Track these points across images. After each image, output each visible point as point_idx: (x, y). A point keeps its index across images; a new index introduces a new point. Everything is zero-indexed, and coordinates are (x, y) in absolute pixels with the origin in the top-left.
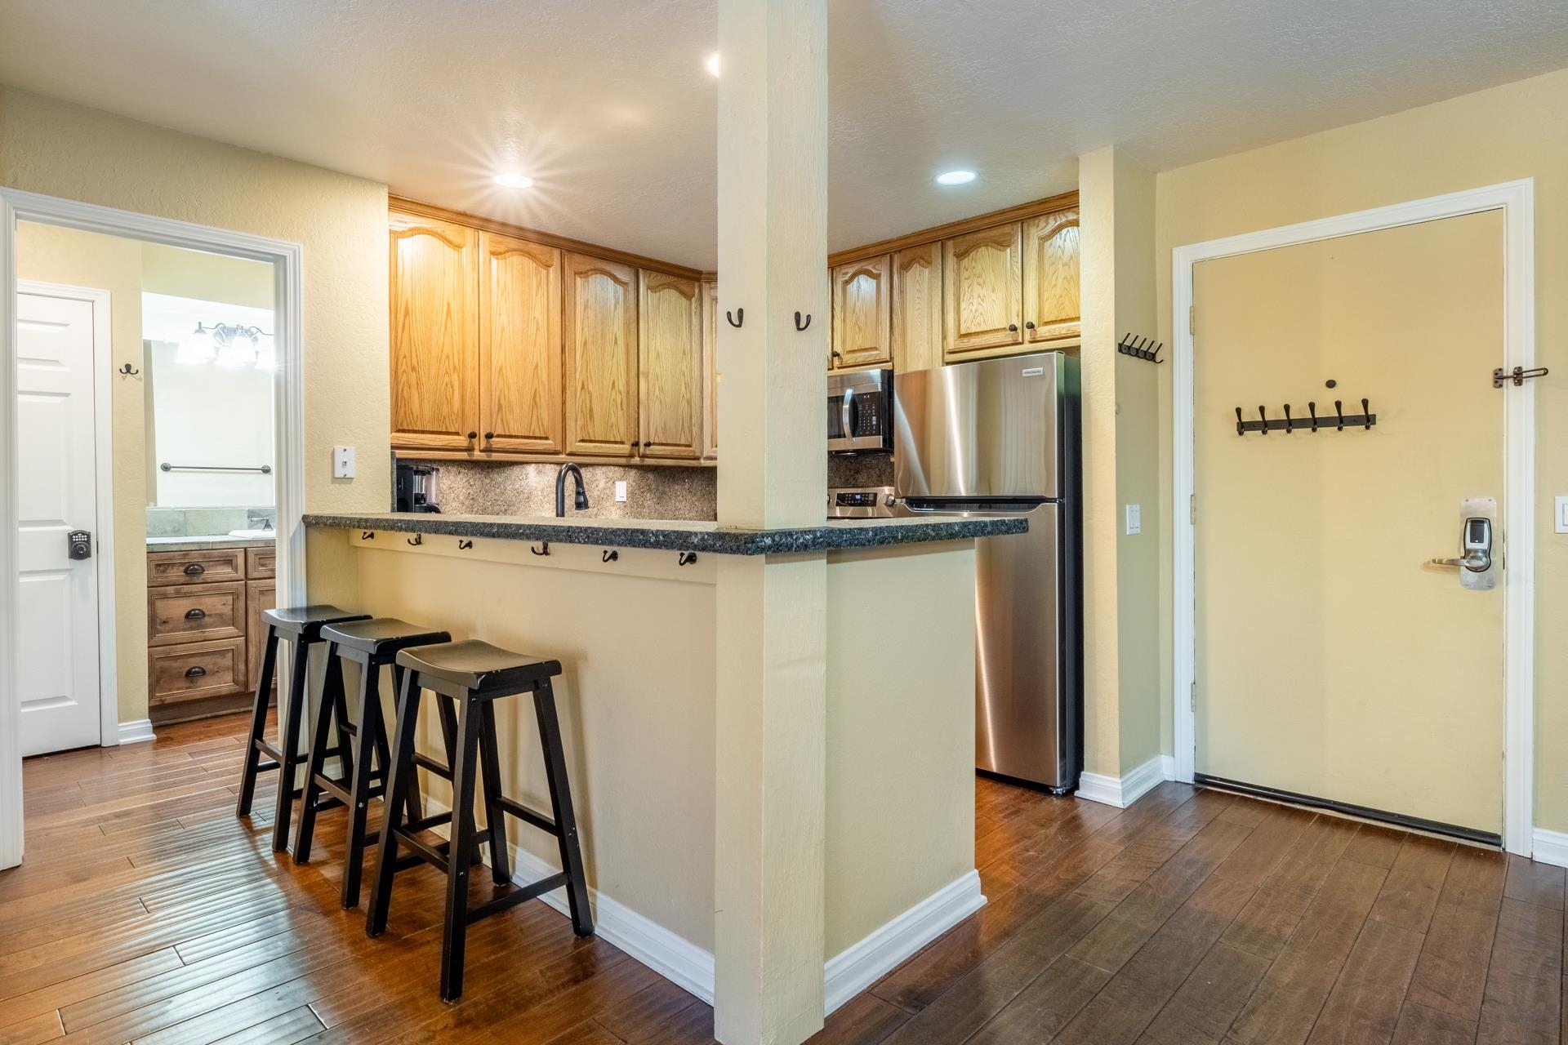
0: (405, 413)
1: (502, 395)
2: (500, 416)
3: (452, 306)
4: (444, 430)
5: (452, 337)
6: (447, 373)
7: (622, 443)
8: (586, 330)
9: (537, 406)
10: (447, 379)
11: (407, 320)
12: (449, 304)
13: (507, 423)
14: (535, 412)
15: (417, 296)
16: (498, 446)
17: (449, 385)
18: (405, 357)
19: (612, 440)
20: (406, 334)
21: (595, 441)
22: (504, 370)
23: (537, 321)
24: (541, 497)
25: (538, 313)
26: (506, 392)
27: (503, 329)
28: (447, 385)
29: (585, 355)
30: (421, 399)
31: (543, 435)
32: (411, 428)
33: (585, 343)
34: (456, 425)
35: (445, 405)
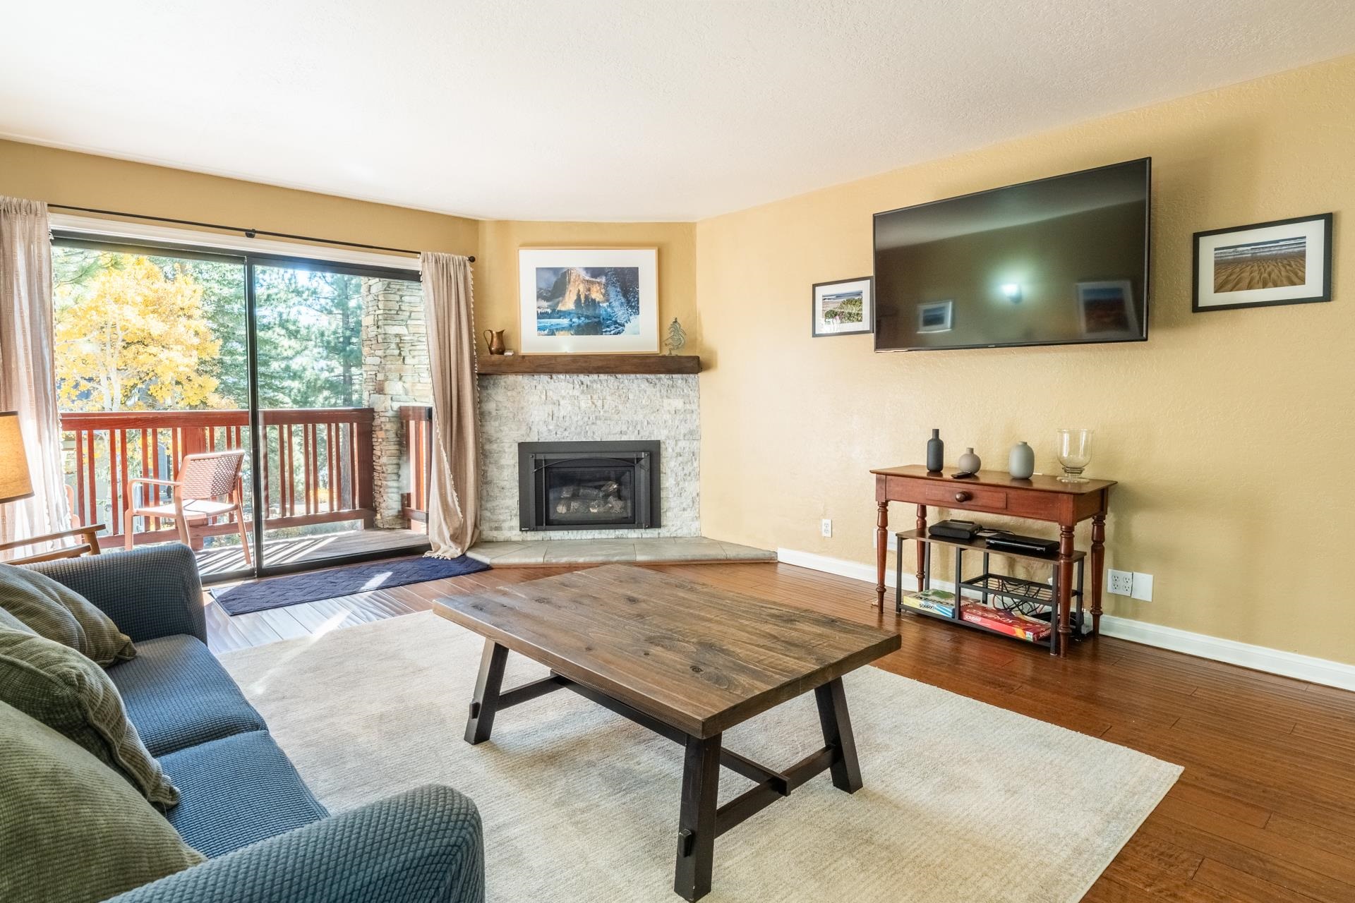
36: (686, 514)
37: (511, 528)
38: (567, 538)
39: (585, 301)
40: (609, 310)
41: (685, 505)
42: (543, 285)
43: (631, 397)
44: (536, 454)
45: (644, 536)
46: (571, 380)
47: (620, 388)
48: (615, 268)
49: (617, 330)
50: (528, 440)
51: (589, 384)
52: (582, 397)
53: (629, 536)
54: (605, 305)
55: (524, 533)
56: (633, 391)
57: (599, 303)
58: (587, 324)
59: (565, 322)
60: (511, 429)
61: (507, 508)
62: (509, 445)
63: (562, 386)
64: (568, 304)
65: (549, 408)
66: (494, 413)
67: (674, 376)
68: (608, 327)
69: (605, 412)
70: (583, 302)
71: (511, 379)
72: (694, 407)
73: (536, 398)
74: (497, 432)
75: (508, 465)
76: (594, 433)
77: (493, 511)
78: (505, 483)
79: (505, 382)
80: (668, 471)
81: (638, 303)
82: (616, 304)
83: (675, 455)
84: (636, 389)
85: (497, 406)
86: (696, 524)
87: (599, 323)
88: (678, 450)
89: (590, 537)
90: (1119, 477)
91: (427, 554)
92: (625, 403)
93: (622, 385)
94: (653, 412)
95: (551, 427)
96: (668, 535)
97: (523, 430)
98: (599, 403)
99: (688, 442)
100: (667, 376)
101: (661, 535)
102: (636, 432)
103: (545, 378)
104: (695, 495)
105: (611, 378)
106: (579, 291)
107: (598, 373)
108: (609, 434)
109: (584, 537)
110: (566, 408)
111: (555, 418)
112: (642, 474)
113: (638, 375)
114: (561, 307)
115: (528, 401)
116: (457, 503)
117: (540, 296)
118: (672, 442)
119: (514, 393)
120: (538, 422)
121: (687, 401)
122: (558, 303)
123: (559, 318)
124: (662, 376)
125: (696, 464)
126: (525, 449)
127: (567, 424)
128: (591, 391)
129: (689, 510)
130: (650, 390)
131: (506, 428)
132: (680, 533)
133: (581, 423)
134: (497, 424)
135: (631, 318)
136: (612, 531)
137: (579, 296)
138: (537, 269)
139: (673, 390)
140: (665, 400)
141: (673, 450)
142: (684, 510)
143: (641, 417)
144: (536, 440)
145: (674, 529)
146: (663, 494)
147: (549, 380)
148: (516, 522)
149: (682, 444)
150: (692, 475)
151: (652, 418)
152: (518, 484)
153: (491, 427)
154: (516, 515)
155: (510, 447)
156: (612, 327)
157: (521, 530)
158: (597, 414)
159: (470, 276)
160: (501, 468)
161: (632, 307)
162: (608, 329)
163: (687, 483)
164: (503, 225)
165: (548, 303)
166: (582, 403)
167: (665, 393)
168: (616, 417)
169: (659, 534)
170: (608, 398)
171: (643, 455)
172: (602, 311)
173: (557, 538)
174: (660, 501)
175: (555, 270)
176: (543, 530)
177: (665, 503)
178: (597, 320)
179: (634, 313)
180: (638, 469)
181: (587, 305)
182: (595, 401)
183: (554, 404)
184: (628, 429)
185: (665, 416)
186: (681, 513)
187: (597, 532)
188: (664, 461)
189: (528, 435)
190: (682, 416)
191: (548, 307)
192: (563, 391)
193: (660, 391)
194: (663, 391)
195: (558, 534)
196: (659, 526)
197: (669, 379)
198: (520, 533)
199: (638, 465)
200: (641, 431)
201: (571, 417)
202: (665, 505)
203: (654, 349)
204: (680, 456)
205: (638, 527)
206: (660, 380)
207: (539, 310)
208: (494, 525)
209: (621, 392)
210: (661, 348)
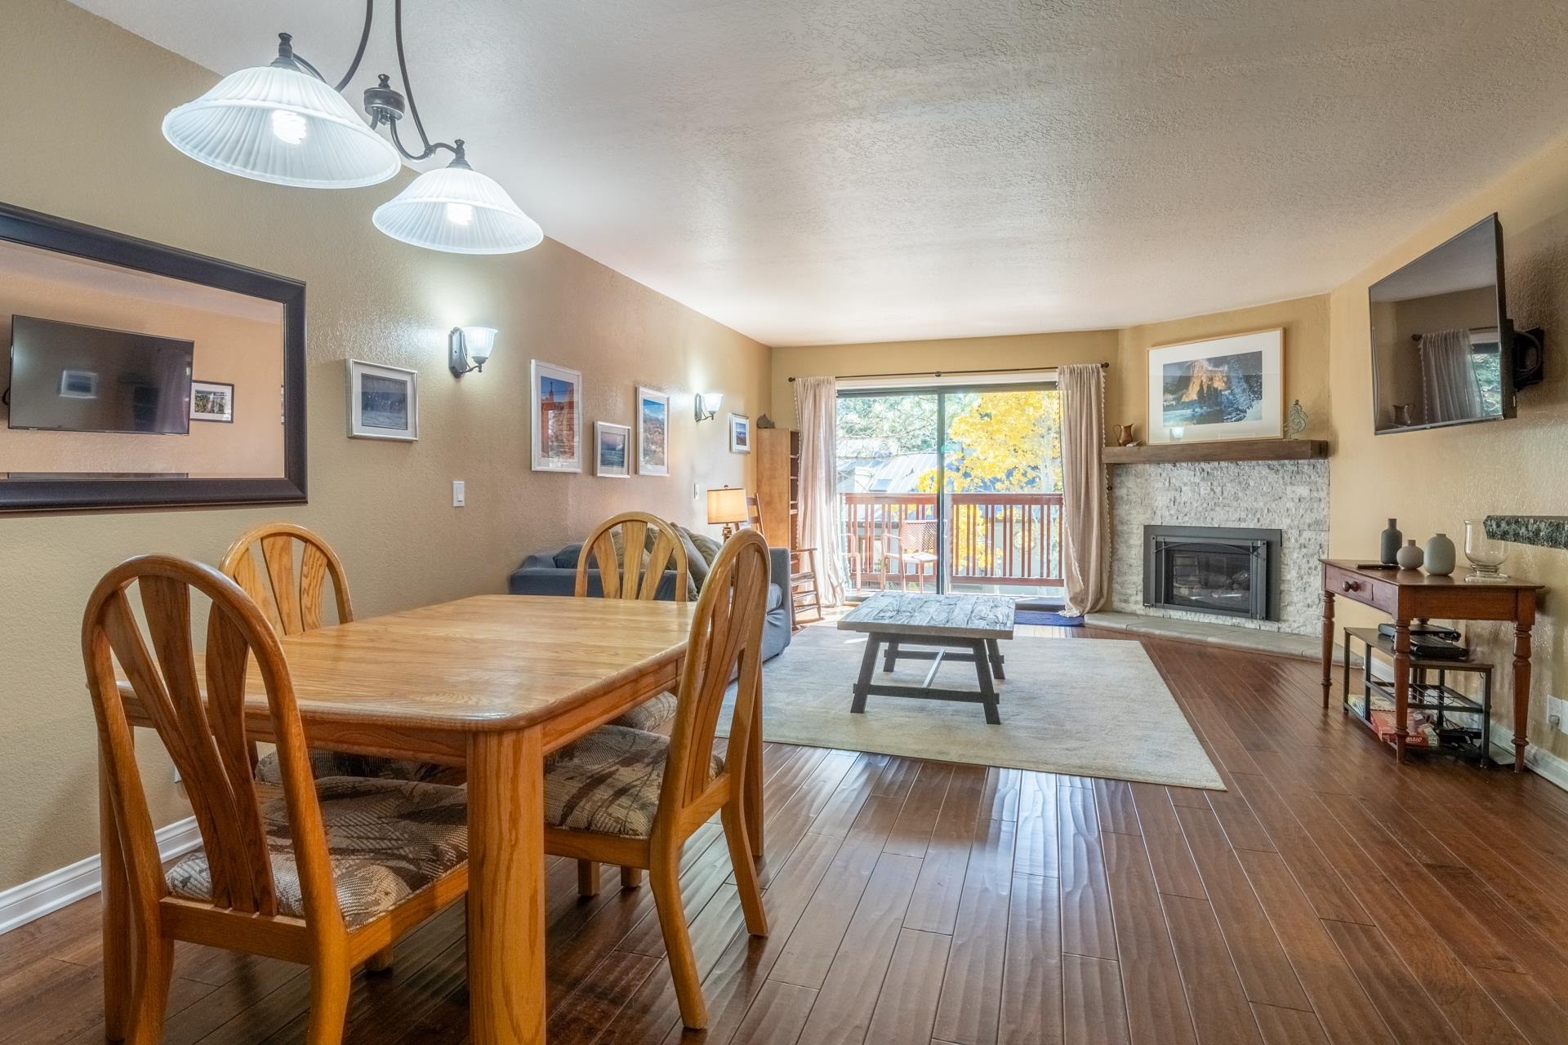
38: (1184, 618)
39: (1207, 391)
40: (1231, 397)
41: (1309, 601)
42: (1169, 381)
43: (1251, 483)
44: (1157, 536)
45: (1263, 628)
46: (1192, 468)
47: (1241, 474)
48: (1237, 355)
49: (1238, 417)
50: (1153, 523)
51: (1209, 471)
52: (1202, 484)
53: (1246, 625)
54: (1227, 393)
55: (1148, 608)
56: (1254, 478)
57: (1221, 391)
58: (1209, 413)
59: (1189, 412)
60: (1138, 513)
61: (1134, 583)
62: (1136, 527)
63: (1184, 474)
64: (1192, 394)
65: (1171, 494)
66: (1125, 498)
67: (1299, 461)
68: (1229, 414)
69: (1224, 498)
70: (1205, 391)
71: (1140, 468)
72: (1323, 494)
73: (1160, 485)
74: (1127, 515)
75: (1136, 545)
76: (1212, 519)
77: (1122, 585)
78: (1132, 561)
79: (1135, 470)
80: (1291, 563)
81: (1261, 388)
82: (1237, 391)
83: (1297, 545)
84: (1257, 475)
85: (1128, 491)
87: (1221, 411)
88: (1302, 541)
89: (1207, 621)
91: (1060, 613)
92: (1244, 489)
93: (1242, 472)
94: (1274, 501)
95: (1172, 512)
96: (1289, 630)
97: (1149, 514)
98: (1218, 490)
99: (1315, 533)
100: (1292, 462)
101: (1282, 630)
102: (1256, 520)
103: (1169, 466)
105: (1232, 466)
106: (1202, 381)
107: (1219, 460)
108: (1227, 520)
109: (1202, 621)
110: (1187, 494)
111: (1176, 504)
112: (1257, 564)
113: (1260, 462)
114: (1185, 399)
115: (1154, 487)
116: (1079, 573)
117: (1166, 390)
118: (1295, 533)
119: (1142, 481)
120: (1162, 507)
121: (1314, 488)
122: (1182, 395)
123: (1184, 409)
124: (1286, 462)
126: (1149, 530)
127: (1186, 510)
128: (1211, 477)
129: (1315, 607)
130: (1272, 477)
131: (1135, 512)
132: (1303, 630)
133: (1200, 509)
134: (1127, 507)
135: (1253, 403)
136: (1228, 618)
137: (1201, 386)
138: (1165, 366)
139: (1298, 477)
140: (1289, 488)
141: (1296, 541)
142: (1309, 606)
143: (1261, 504)
144: (1159, 524)
145: (1296, 625)
146: (1284, 587)
147: (1173, 468)
148: (1140, 597)
149: (1307, 534)
151: (1274, 505)
152: (1142, 563)
153: (1122, 510)
154: (1141, 591)
155: (1138, 529)
156: (1234, 415)
157: (1143, 605)
158: (1216, 500)
159: (1102, 380)
160: (1129, 547)
161: (1254, 392)
162: (1229, 417)
163: (1311, 578)
164: (1138, 330)
165: (1174, 396)
166: (1202, 490)
167: (1289, 480)
168: (1235, 504)
169: (1279, 628)
170: (1229, 485)
171: (1259, 543)
172: (1224, 399)
173: (1176, 617)
174: (1281, 593)
175: (1180, 365)
176: (1163, 607)
177: (1287, 597)
178: (1218, 408)
179: (1257, 398)
180: (1253, 558)
181: (1209, 394)
182: (1214, 488)
183: (1176, 490)
184: (1247, 516)
185: (1288, 505)
186: (1304, 609)
187: (1214, 616)
188: (1286, 551)
189: (1153, 519)
190: (1308, 504)
191: (1174, 399)
192: (1185, 478)
193: (1283, 478)
194: (1286, 477)
195: (1176, 614)
196: (1278, 620)
197: (1294, 465)
198: (1144, 607)
199: (1255, 553)
200: (1261, 519)
201: (1191, 503)
202: (1286, 598)
203: (1277, 434)
204: (1305, 547)
205: (1253, 617)
206: (1283, 465)
207: (1166, 403)
208: (1122, 598)
209: (1241, 479)
210: (1285, 433)
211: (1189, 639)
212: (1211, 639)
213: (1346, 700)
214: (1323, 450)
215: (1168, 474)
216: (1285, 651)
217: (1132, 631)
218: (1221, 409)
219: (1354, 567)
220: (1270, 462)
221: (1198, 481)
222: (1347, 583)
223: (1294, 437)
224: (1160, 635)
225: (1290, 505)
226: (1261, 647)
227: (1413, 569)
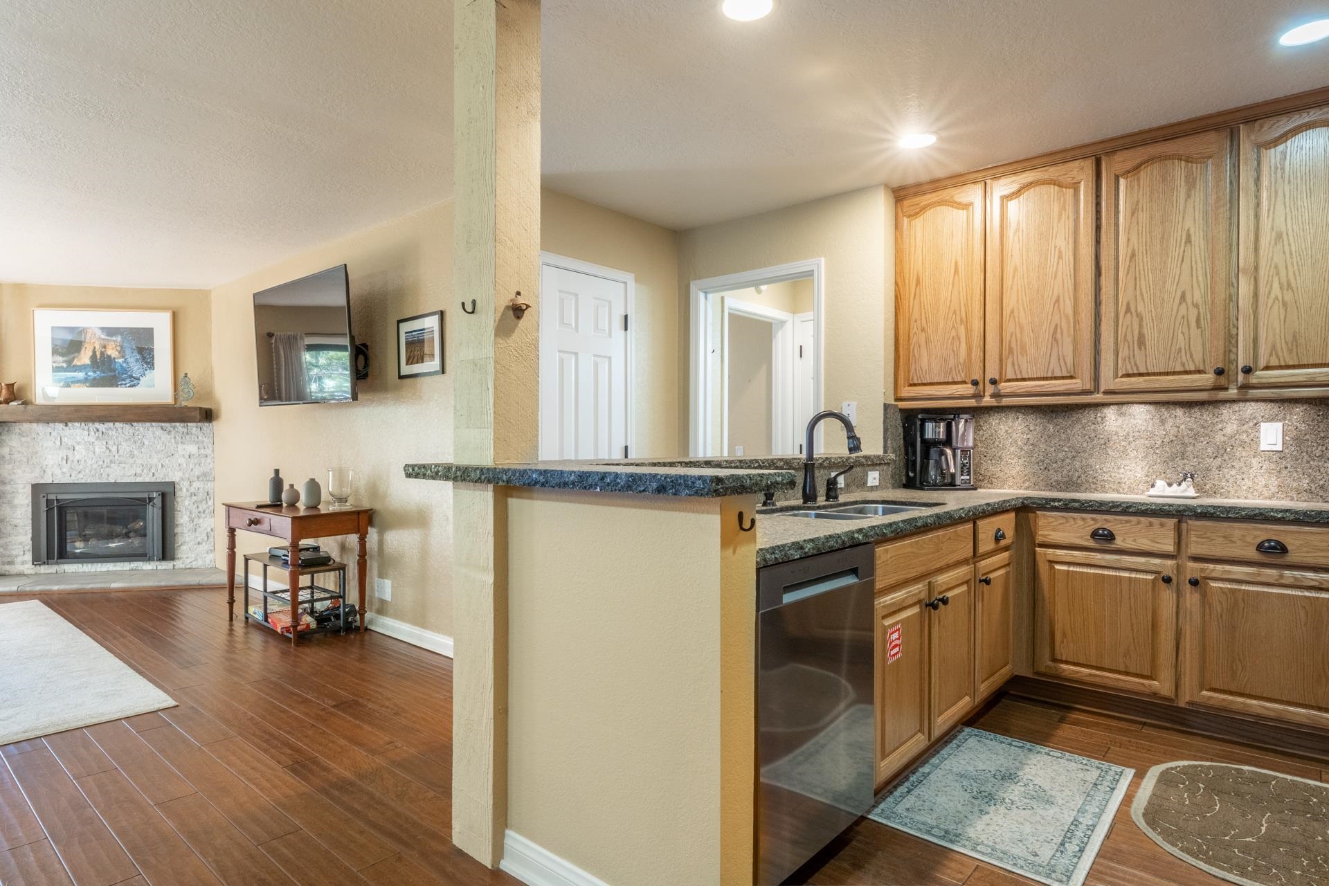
0: (916, 370)
1: (1014, 337)
2: (1010, 361)
3: (960, 264)
4: (950, 380)
5: (959, 292)
6: (954, 327)
7: (1199, 372)
8: (1134, 240)
9: (1057, 343)
10: (953, 333)
11: (918, 289)
12: (956, 264)
13: (1019, 366)
14: (1055, 350)
15: (927, 266)
16: (1008, 390)
17: (956, 338)
18: (916, 321)
19: (1179, 368)
20: (917, 301)
21: (1148, 374)
22: (1016, 311)
23: (1060, 249)
24: (1123, 443)
25: (1063, 242)
26: (1018, 335)
27: (1016, 270)
28: (953, 338)
29: (1132, 269)
30: (929, 355)
31: (1065, 374)
32: (920, 382)
33: (1133, 255)
34: (963, 375)
35: (952, 356)
36: (201, 548)
37: (24, 563)
38: (81, 570)
39: (101, 357)
40: (124, 365)
41: (199, 539)
42: (58, 343)
43: (146, 443)
44: (47, 494)
45: (159, 568)
46: (86, 428)
47: (136, 435)
48: (130, 328)
49: (132, 383)
50: (42, 481)
51: (104, 431)
52: (96, 442)
53: (144, 568)
54: (121, 361)
55: (38, 567)
56: (148, 437)
57: (114, 358)
58: (103, 378)
59: (81, 375)
60: (24, 472)
61: (20, 544)
62: (22, 486)
63: (78, 433)
64: (84, 358)
65: (63, 453)
66: (8, 457)
67: (189, 424)
68: (124, 380)
69: (120, 456)
70: (98, 357)
71: (26, 426)
72: (208, 452)
73: (50, 444)
74: (10, 474)
75: (21, 505)
77: (5, 547)
78: (17, 521)
79: (20, 429)
80: (183, 509)
81: (153, 360)
82: (131, 360)
83: (188, 494)
84: (151, 435)
85: (11, 450)
86: (211, 556)
87: (115, 376)
88: (192, 490)
89: (104, 570)
90: (377, 506)
92: (139, 448)
93: (137, 433)
94: (167, 457)
95: (64, 470)
96: (182, 566)
97: (37, 472)
98: (114, 449)
99: (202, 483)
100: (182, 425)
101: (176, 567)
102: (151, 474)
103: (60, 426)
104: (209, 530)
105: (127, 427)
106: (95, 348)
107: (114, 421)
108: (124, 476)
109: (99, 570)
110: (80, 454)
111: (69, 462)
112: (153, 513)
113: (154, 424)
114: (76, 362)
115: (42, 446)
117: (55, 352)
118: (186, 484)
119: (28, 439)
120: (52, 465)
121: (202, 446)
122: (74, 358)
123: (75, 372)
124: (178, 424)
125: (210, 503)
126: (37, 489)
127: (81, 467)
128: (106, 437)
129: (204, 543)
130: (165, 436)
131: (19, 471)
132: (194, 565)
133: (95, 466)
134: (10, 467)
135: (146, 373)
136: (126, 564)
137: (94, 352)
138: (53, 328)
139: (188, 437)
140: (180, 446)
141: (188, 490)
142: (199, 543)
143: (155, 461)
144: (50, 482)
145: (189, 561)
146: (178, 530)
147: (64, 427)
148: (29, 557)
149: (196, 485)
150: (207, 511)
151: (167, 461)
152: (31, 522)
153: (5, 470)
154: (29, 550)
155: (24, 488)
156: (128, 381)
157: (33, 564)
158: (112, 458)
160: (14, 507)
161: (147, 363)
162: (124, 382)
163: (201, 520)
164: (20, 288)
165: (64, 359)
166: (97, 448)
167: (180, 440)
168: (131, 461)
169: (174, 566)
170: (124, 444)
171: (155, 495)
172: (118, 366)
173: (70, 571)
174: (175, 536)
175: (71, 330)
176: (57, 563)
177: (180, 538)
178: (112, 374)
179: (150, 368)
180: (149, 508)
181: (103, 362)
182: (110, 447)
183: (69, 449)
184: (143, 471)
185: (179, 461)
186: (195, 546)
187: (112, 564)
188: (179, 500)
189: (42, 477)
190: (196, 460)
191: (64, 362)
192: (78, 438)
193: (175, 438)
194: (177, 437)
195: (70, 568)
196: (173, 559)
197: (184, 427)
198: (34, 566)
199: (151, 504)
200: (156, 473)
201: (85, 461)
202: (180, 540)
203: (169, 400)
204: (195, 495)
205: (150, 559)
206: (174, 428)
207: (55, 365)
208: (6, 560)
209: (136, 438)
210: (176, 399)
211: (92, 588)
212: (113, 585)
213: (246, 611)
214: (208, 415)
215: (58, 434)
216: (184, 583)
217: (26, 591)
218: (115, 375)
219: (254, 507)
220: (163, 424)
221: (93, 440)
222: (250, 519)
223: (184, 404)
224: (58, 590)
225: (181, 460)
226: (163, 584)
227: (292, 505)
